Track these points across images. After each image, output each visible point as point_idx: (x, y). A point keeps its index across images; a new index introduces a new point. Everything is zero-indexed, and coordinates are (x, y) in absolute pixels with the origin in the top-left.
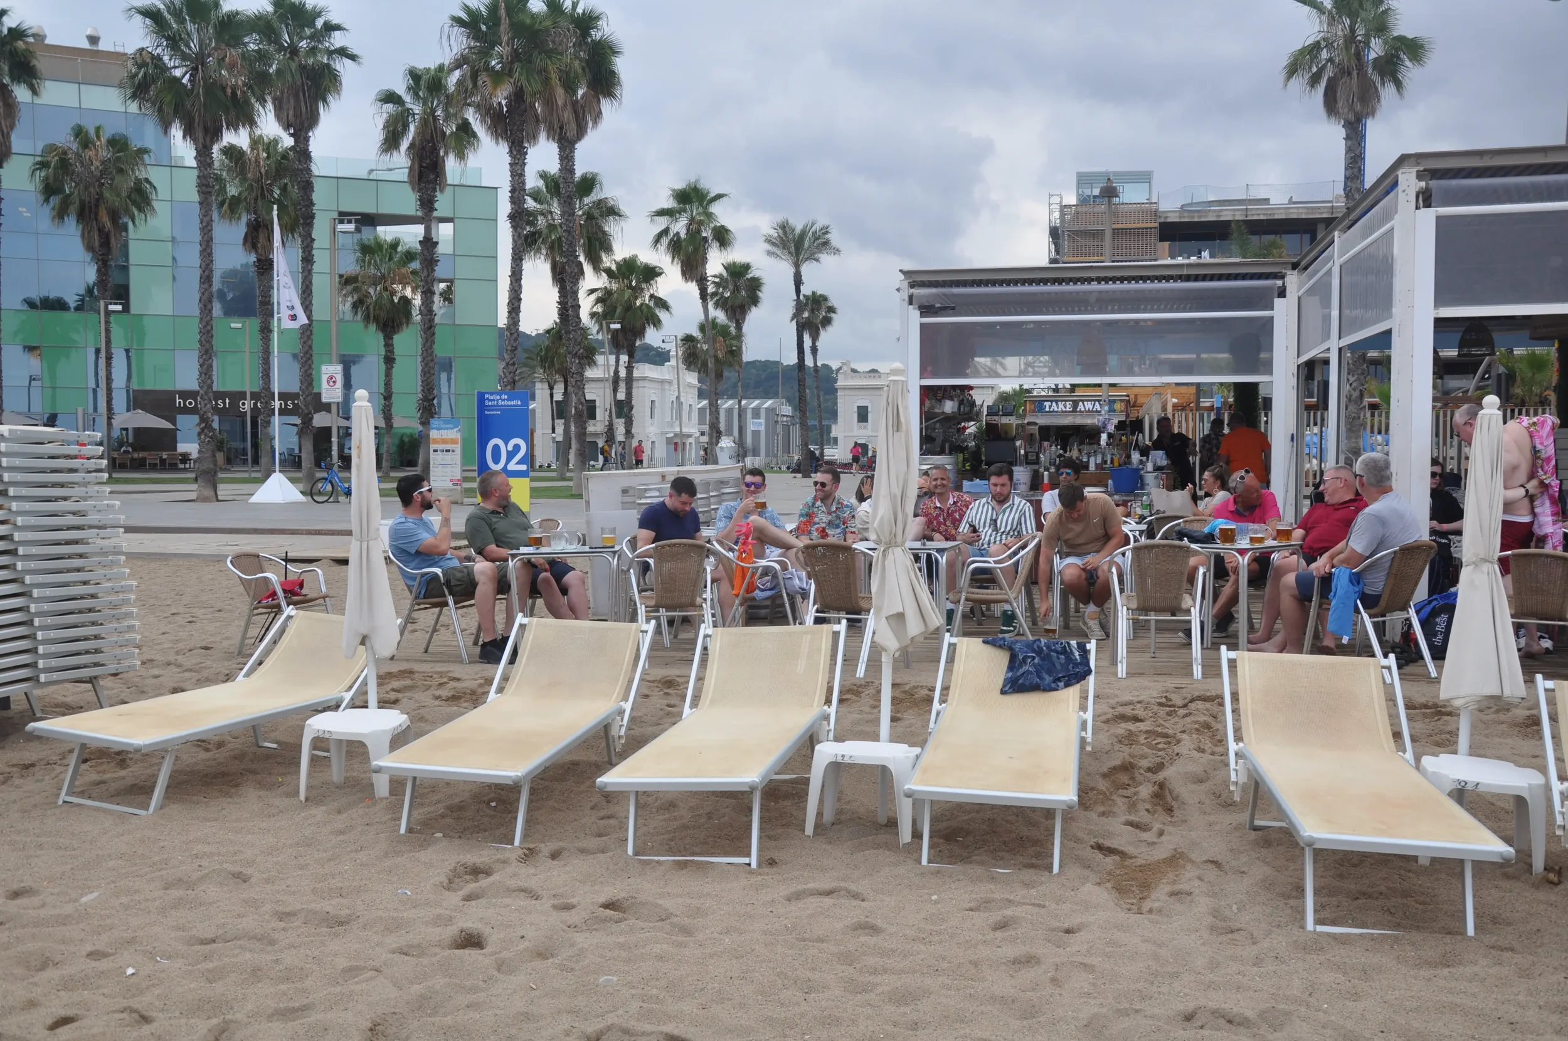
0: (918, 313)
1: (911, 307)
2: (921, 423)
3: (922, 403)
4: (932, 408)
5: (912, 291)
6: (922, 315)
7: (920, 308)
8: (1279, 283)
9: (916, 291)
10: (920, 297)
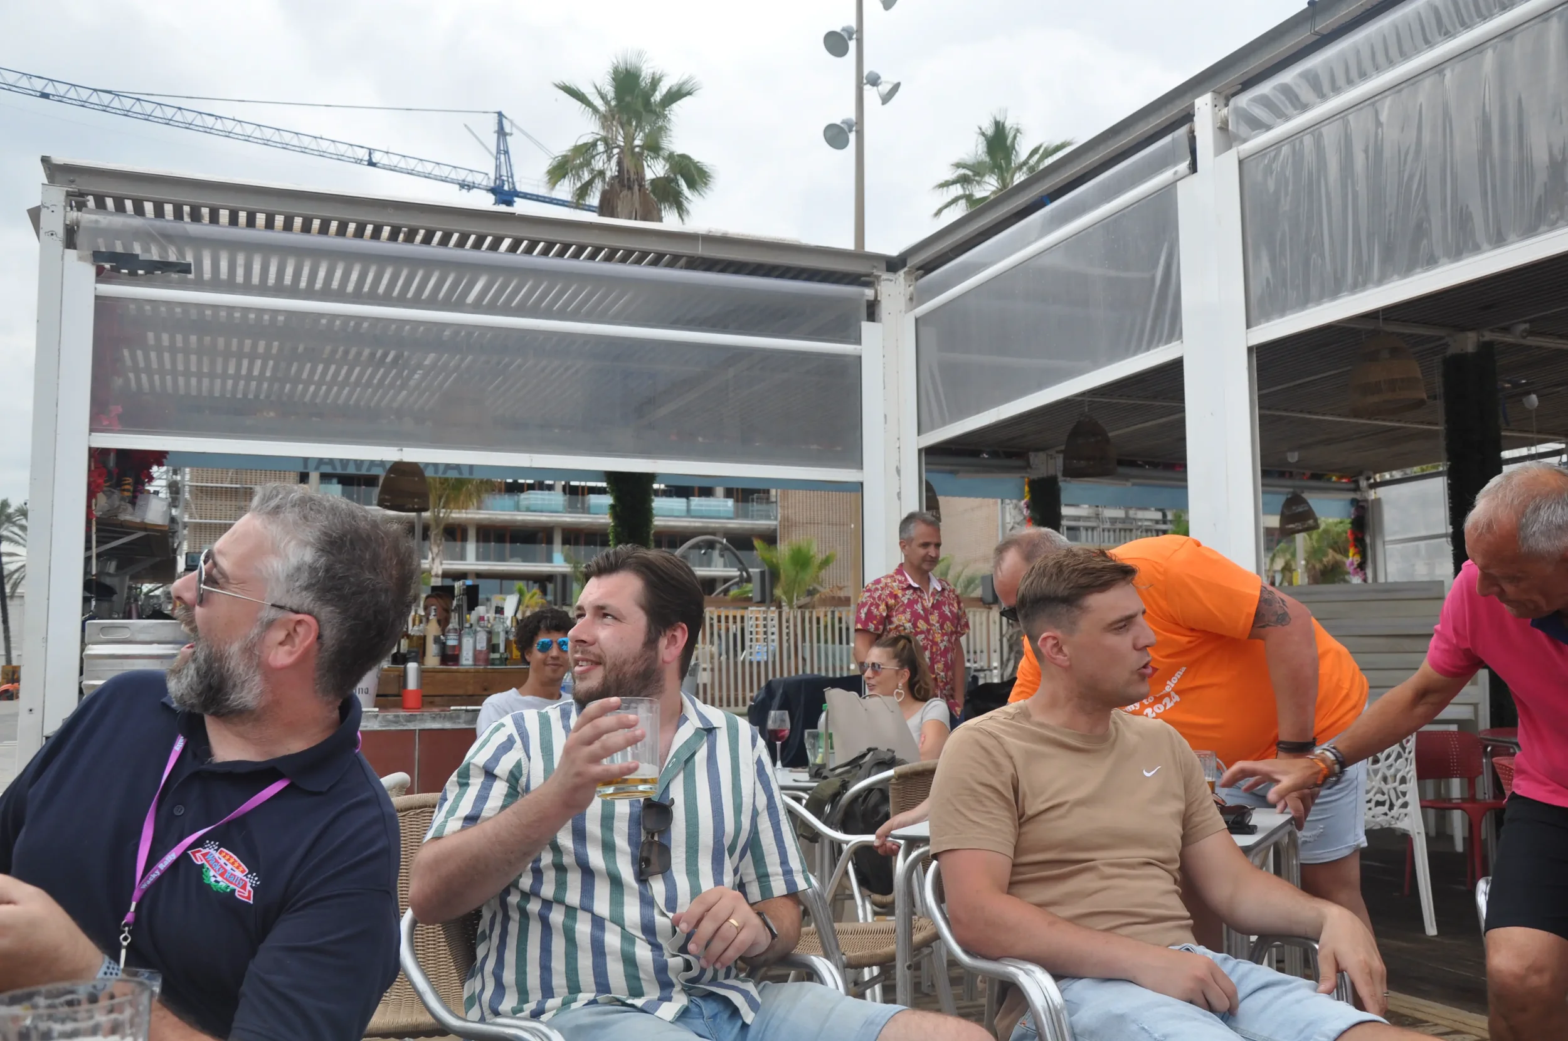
0: (91, 270)
1: (71, 254)
2: (88, 548)
3: (91, 494)
4: (113, 512)
5: (74, 215)
6: (101, 275)
7: (97, 257)
8: (869, 293)
9: (88, 217)
10: (97, 231)
